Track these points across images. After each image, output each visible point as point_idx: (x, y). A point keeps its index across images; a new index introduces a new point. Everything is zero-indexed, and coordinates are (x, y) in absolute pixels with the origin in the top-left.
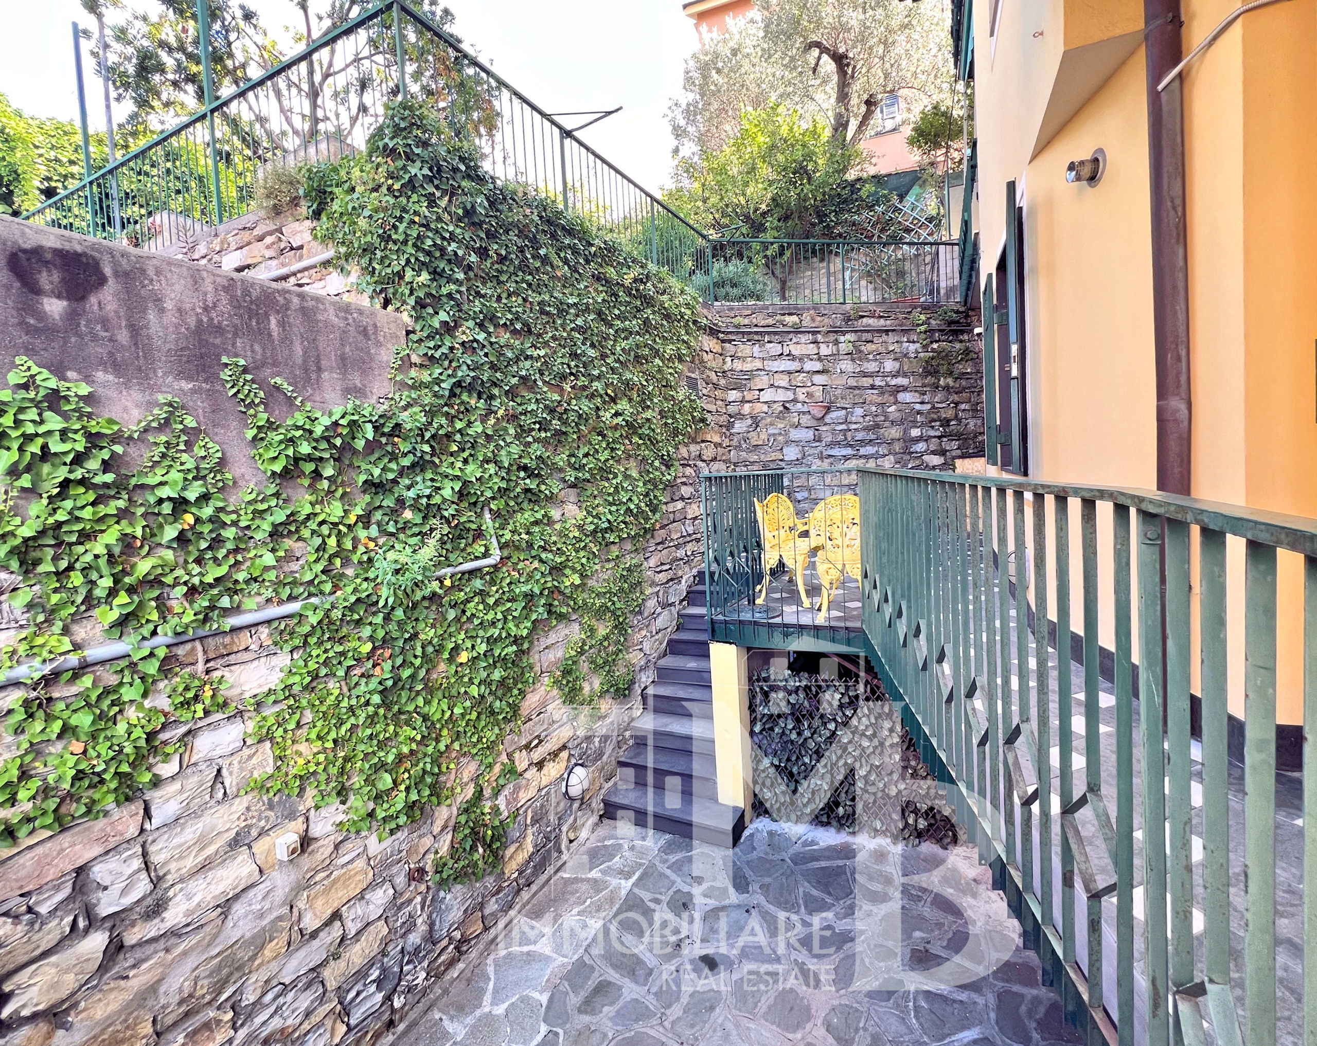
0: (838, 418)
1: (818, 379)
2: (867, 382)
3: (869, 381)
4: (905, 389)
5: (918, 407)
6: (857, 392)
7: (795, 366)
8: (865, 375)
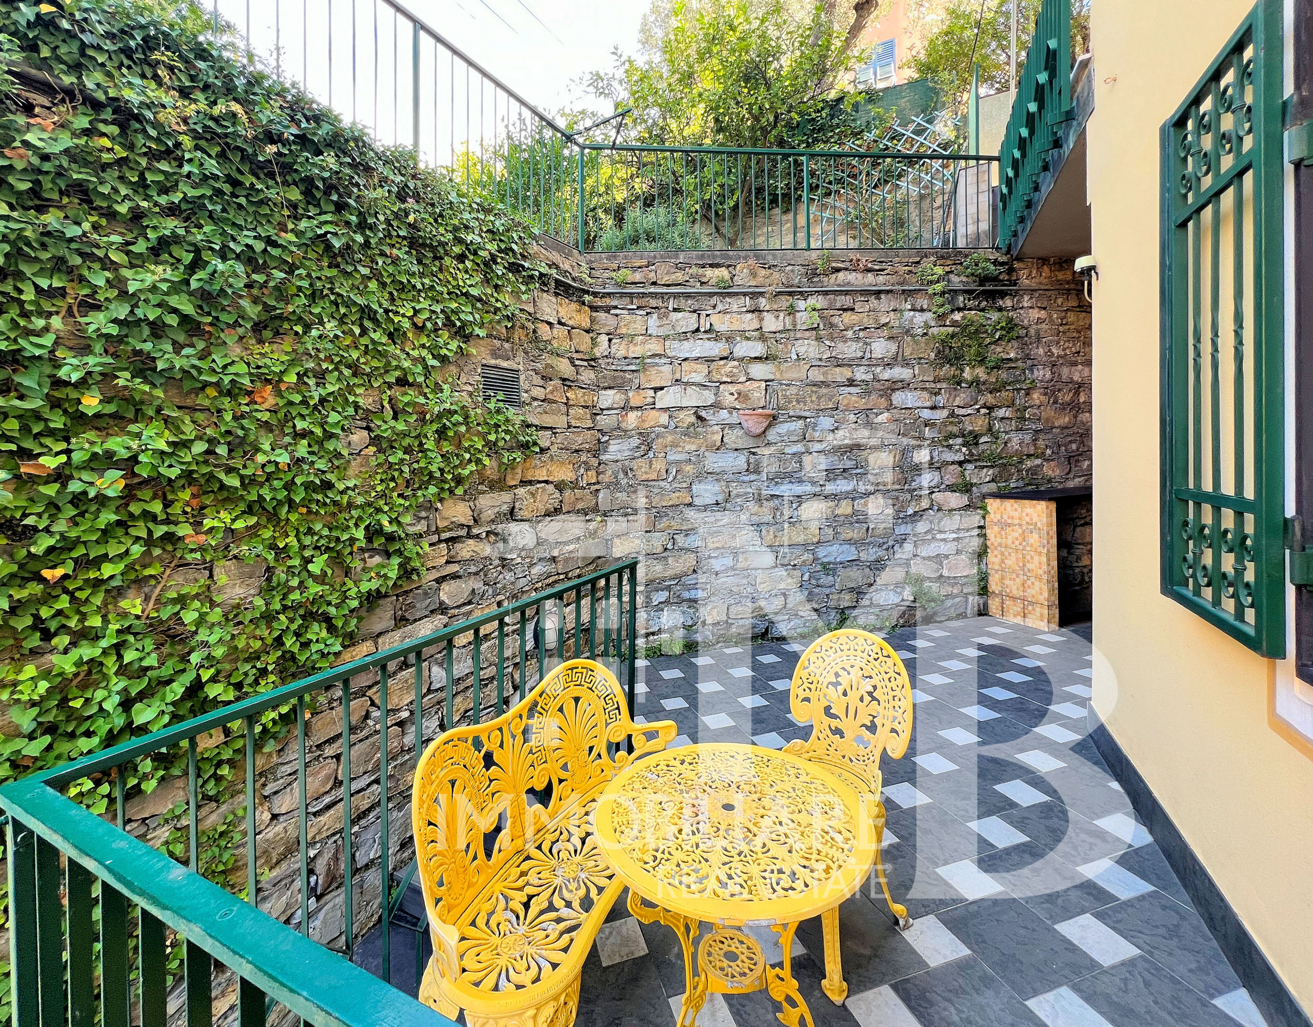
0: (790, 433)
1: (759, 370)
2: (842, 373)
3: (847, 373)
4: (905, 385)
5: (926, 414)
6: (824, 391)
7: (717, 349)
8: (839, 363)
